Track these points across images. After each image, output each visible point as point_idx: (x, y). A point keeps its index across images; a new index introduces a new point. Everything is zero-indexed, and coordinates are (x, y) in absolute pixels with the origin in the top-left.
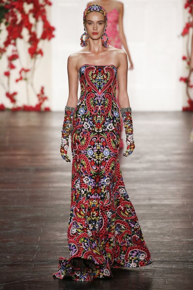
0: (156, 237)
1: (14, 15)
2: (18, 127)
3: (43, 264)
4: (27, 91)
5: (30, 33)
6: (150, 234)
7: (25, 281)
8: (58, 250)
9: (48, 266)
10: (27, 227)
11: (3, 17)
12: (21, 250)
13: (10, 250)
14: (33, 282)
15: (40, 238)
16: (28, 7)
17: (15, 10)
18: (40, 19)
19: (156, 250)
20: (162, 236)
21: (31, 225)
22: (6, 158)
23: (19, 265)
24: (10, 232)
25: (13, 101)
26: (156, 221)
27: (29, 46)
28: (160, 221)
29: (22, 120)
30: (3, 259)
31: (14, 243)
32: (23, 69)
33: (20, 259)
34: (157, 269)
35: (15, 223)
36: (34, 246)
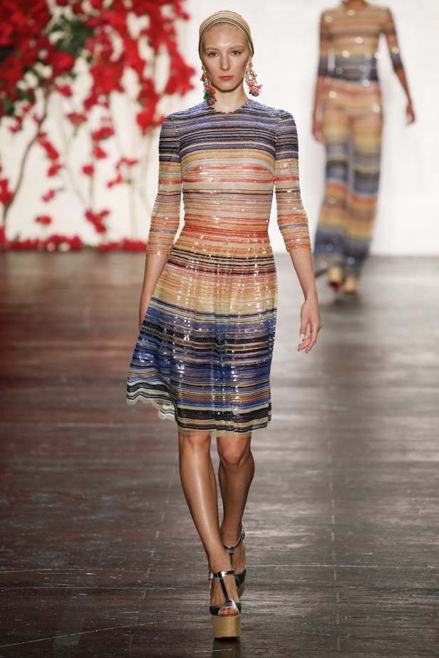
0: (418, 535)
1: (106, 41)
2: (110, 287)
3: (167, 592)
4: (132, 207)
5: (142, 80)
6: (404, 528)
7: (127, 629)
8: (198, 560)
9: (177, 596)
10: (131, 507)
11: (82, 45)
12: (116, 559)
13: (92, 558)
14: (144, 630)
15: (158, 532)
16: (137, 24)
17: (108, 29)
18: (163, 49)
19: (417, 565)
20: (430, 533)
21: (140, 505)
22: (85, 354)
23: (113, 592)
24: (94, 517)
25: (101, 229)
26: (418, 499)
27: (137, 109)
28: (427, 499)
29: (121, 272)
30: (78, 577)
31: (103, 543)
32: (123, 160)
33: (114, 578)
34: (421, 607)
35: (105, 498)
36: (147, 550)
